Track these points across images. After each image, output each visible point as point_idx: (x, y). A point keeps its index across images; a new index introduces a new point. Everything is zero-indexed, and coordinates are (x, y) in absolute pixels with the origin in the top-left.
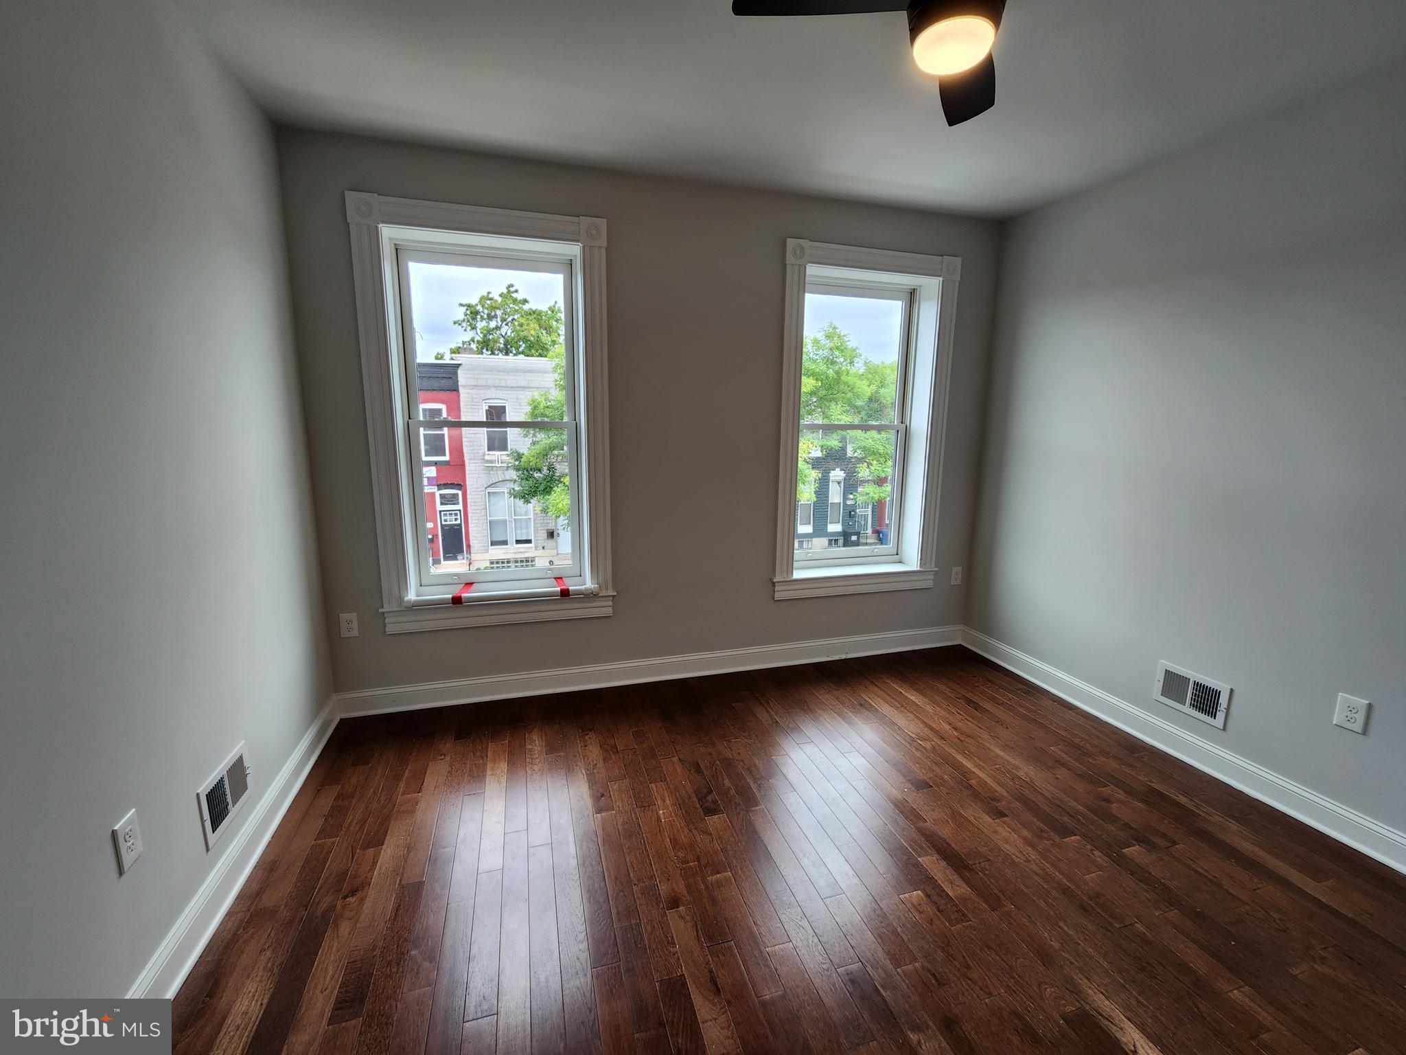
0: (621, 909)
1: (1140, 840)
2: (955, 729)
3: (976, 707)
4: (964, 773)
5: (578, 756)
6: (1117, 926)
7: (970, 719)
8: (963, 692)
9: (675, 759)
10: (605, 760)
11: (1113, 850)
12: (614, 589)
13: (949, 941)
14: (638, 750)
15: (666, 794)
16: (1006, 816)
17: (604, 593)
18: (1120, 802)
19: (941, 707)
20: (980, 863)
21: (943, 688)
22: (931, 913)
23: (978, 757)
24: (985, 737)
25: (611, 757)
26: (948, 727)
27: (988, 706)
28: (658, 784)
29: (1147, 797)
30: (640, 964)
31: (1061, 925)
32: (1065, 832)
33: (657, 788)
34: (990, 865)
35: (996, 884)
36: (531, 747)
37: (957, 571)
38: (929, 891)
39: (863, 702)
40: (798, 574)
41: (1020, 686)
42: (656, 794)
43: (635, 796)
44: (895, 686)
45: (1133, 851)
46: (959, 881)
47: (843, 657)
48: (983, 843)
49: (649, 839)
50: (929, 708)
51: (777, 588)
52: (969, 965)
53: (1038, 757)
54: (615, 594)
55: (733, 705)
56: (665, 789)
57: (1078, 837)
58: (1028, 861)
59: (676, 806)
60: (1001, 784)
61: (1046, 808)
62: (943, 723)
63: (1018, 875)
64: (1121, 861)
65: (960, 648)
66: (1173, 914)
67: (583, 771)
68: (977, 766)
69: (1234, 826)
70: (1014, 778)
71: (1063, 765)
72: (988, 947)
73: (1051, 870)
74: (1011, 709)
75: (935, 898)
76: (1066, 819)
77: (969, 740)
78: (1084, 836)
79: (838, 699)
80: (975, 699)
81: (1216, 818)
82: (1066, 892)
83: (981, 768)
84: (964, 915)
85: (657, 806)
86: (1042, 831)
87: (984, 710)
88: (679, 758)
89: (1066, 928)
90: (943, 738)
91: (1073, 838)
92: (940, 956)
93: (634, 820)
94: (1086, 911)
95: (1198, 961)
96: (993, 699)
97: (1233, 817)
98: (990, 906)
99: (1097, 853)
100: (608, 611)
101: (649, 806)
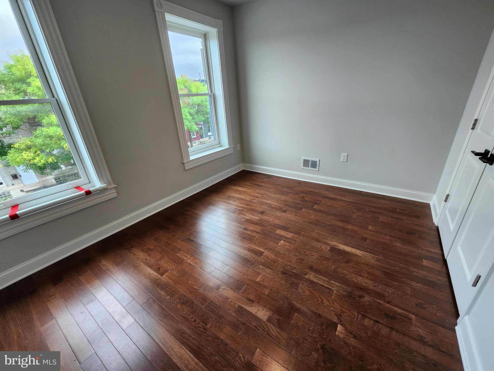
0: (201, 301)
1: (315, 204)
2: (259, 194)
3: (260, 186)
4: (270, 204)
5: (134, 260)
6: (324, 225)
7: (261, 190)
8: (254, 183)
9: (179, 241)
10: (149, 255)
11: (311, 208)
12: (114, 183)
13: (297, 249)
14: (160, 245)
15: (185, 254)
16: (287, 211)
17: (110, 187)
18: (306, 197)
19: (251, 189)
20: (289, 226)
21: (248, 184)
22: (288, 244)
23: (270, 199)
24: (268, 193)
25: (151, 253)
26: (257, 194)
27: (263, 184)
28: (180, 253)
29: (310, 193)
30: (222, 312)
31: (315, 231)
32: (301, 209)
33: (180, 254)
34: (292, 225)
35: (296, 229)
36: (105, 268)
37: (239, 145)
38: (284, 239)
39: (229, 196)
40: (192, 158)
41: (266, 176)
42: (182, 256)
43: (174, 261)
44: (234, 188)
45: (315, 207)
46: (289, 233)
47: (212, 184)
48: (287, 221)
49: (192, 272)
50: (248, 191)
51: (185, 165)
52: (305, 252)
53: (283, 193)
54: (116, 186)
55: (186, 213)
56: (183, 253)
57: (304, 209)
58: (299, 220)
59: (193, 256)
60: (280, 204)
61: (293, 205)
62: (255, 194)
63: (299, 224)
64: (315, 210)
65: (243, 171)
66: (331, 217)
67: (142, 264)
68: (270, 201)
69: (327, 193)
70: (282, 201)
71: (289, 193)
72: (305, 245)
73: (305, 219)
74: (268, 183)
75: (286, 240)
76: (299, 206)
77: (265, 195)
78: (305, 208)
79: (220, 198)
80: (257, 184)
81: (324, 192)
82: (311, 223)
83: (273, 201)
84: (296, 240)
85: (185, 260)
86: (296, 211)
87: (262, 186)
88: (181, 240)
89: (316, 231)
90: (258, 198)
91: (303, 209)
92: (298, 254)
93: (180, 269)
94: (317, 225)
95: (341, 224)
96: (262, 182)
97: (326, 191)
98: (299, 235)
99: (310, 211)
100: (115, 195)
101: (182, 262)
